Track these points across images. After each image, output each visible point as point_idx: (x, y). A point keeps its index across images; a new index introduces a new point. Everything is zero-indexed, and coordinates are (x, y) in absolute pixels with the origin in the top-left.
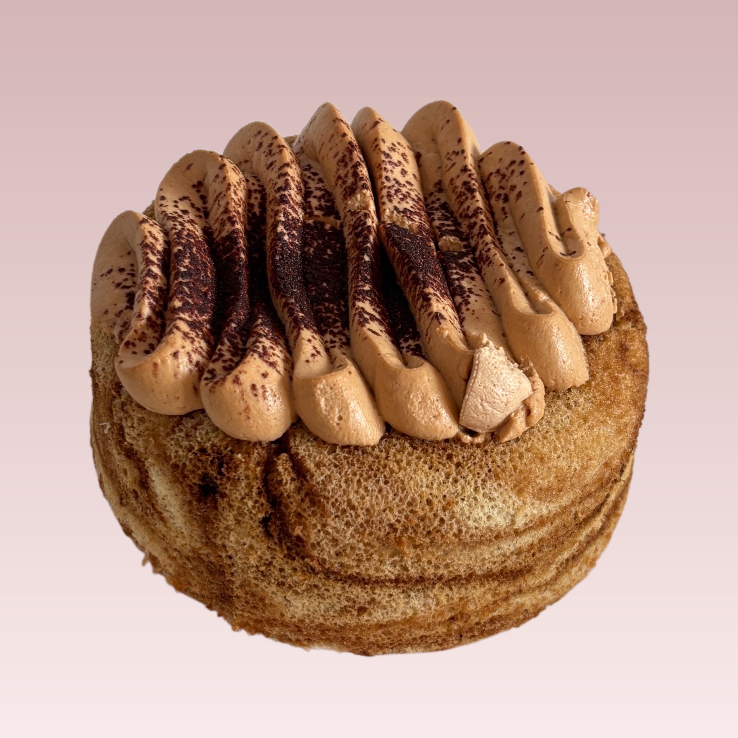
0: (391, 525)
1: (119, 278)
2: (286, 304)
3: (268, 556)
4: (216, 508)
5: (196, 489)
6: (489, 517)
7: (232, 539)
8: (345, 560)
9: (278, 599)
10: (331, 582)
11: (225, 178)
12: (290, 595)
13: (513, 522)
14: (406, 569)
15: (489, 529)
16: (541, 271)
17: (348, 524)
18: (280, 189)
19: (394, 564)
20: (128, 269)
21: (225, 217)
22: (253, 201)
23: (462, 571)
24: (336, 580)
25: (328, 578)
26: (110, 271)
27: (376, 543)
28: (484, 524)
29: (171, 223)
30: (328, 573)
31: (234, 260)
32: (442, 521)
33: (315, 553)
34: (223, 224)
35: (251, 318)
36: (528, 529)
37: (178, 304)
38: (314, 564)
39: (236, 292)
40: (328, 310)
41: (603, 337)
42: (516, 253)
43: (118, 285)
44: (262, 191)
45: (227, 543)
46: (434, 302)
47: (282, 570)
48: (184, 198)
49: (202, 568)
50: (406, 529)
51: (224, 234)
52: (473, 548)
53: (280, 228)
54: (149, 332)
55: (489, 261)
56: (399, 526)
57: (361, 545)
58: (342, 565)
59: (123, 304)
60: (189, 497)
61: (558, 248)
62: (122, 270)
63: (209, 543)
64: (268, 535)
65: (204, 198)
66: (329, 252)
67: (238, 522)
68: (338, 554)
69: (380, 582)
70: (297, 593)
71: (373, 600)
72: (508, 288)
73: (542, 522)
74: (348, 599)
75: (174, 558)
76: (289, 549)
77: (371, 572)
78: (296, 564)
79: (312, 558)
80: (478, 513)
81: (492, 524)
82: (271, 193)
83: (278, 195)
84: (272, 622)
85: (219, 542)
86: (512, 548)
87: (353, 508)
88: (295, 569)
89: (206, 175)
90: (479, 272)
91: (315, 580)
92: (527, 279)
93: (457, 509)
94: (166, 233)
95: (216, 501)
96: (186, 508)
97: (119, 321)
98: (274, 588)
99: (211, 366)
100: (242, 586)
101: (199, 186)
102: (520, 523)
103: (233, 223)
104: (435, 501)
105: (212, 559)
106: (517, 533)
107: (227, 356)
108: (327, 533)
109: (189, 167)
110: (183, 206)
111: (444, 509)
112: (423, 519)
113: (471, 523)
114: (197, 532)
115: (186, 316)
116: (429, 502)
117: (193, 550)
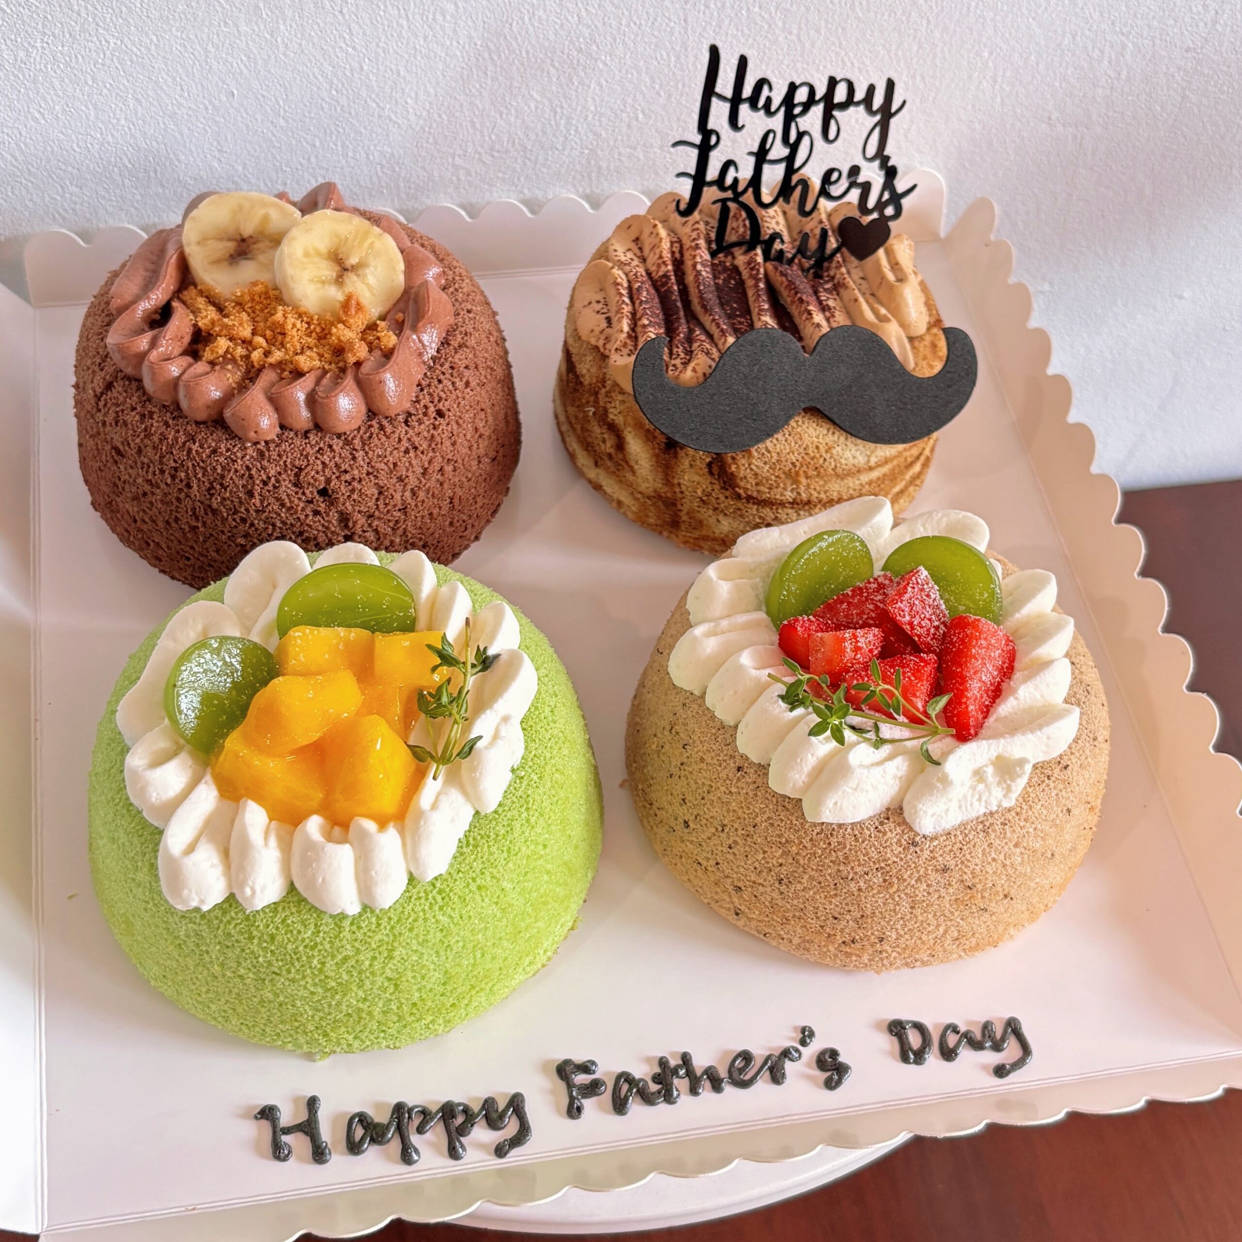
0: (793, 463)
1: (598, 307)
2: (714, 320)
3: (709, 489)
4: (676, 457)
5: (663, 445)
6: (854, 457)
7: (686, 478)
8: (762, 488)
9: (712, 520)
10: (750, 505)
11: (658, 234)
12: (721, 517)
13: (869, 461)
14: (799, 494)
15: (854, 465)
16: (880, 293)
17: (765, 463)
18: (694, 239)
19: (792, 491)
20: (602, 300)
21: (660, 261)
22: (674, 249)
23: (835, 496)
24: (754, 503)
25: (748, 502)
26: (590, 303)
27: (783, 476)
28: (851, 461)
29: (628, 268)
30: (749, 498)
31: (669, 291)
32: (825, 460)
33: (742, 484)
34: (659, 266)
35: (691, 331)
36: (878, 465)
37: (646, 322)
38: (741, 492)
39: (677, 313)
40: (741, 323)
41: (921, 338)
42: (862, 281)
43: (598, 312)
44: (680, 241)
45: (682, 481)
46: (814, 316)
47: (717, 499)
48: (629, 250)
49: (660, 503)
50: (802, 466)
51: (661, 274)
52: (842, 479)
53: (699, 267)
54: (628, 341)
55: (844, 286)
56: (798, 464)
57: (773, 478)
58: (758, 491)
59: (604, 324)
60: (657, 451)
61: (891, 277)
62: (598, 302)
63: (668, 481)
64: (711, 473)
65: (640, 249)
66: (733, 282)
67: (691, 466)
68: (757, 484)
69: (782, 504)
70: (725, 515)
71: (776, 518)
72: (860, 307)
73: (886, 461)
74: (760, 517)
75: (637, 499)
76: (725, 482)
77: (778, 497)
78: (727, 493)
79: (739, 487)
80: (848, 454)
81: (856, 461)
82: (687, 243)
83: (693, 244)
84: (705, 538)
85: (676, 481)
86: (867, 479)
87: (769, 452)
88: (727, 497)
89: (641, 232)
90: (838, 294)
91: (740, 505)
92: (871, 300)
93: (834, 451)
94: (627, 275)
95: (676, 453)
96: (654, 459)
97: (603, 337)
98: (711, 512)
99: (673, 362)
100: (688, 513)
101: (637, 240)
102: (873, 461)
103: (666, 265)
104: (821, 447)
105: (669, 495)
106: (871, 469)
107: (682, 355)
108: (752, 470)
109: (629, 227)
110: (630, 255)
111: (827, 452)
112: (812, 459)
113: (843, 461)
114: (661, 476)
115: (652, 329)
116: (817, 447)
117: (655, 491)
